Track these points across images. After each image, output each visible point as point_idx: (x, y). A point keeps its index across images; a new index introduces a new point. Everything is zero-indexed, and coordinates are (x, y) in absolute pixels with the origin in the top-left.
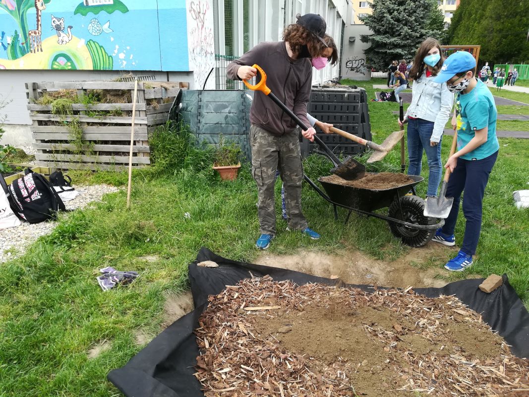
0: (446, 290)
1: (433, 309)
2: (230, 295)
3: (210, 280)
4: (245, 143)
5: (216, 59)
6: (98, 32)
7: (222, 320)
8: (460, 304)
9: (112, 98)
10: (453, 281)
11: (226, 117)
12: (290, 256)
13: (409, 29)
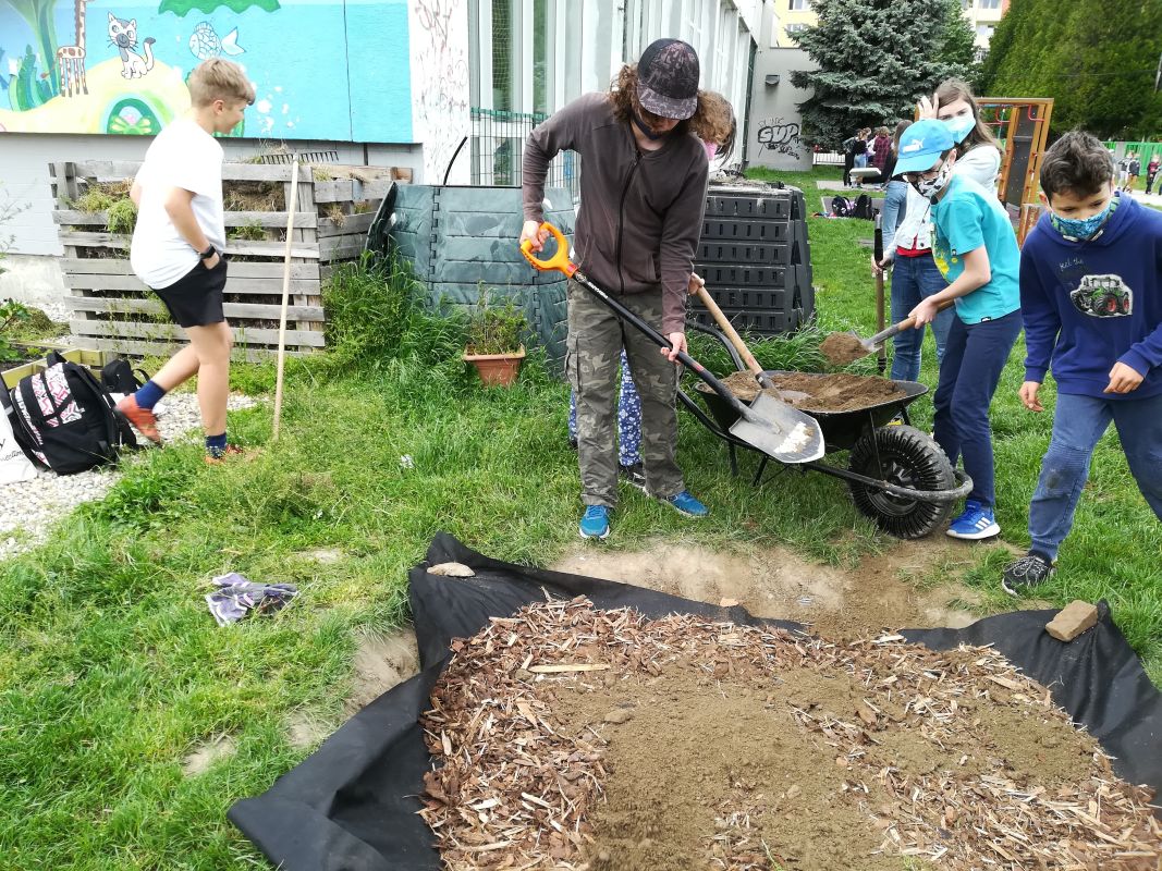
0: (974, 634)
1: (944, 674)
2: (499, 638)
3: (455, 604)
4: (536, 303)
5: (472, 118)
6: (211, 52)
7: (481, 694)
8: (1003, 664)
9: (243, 200)
10: (989, 615)
11: (495, 246)
12: (632, 555)
13: (897, 60)
